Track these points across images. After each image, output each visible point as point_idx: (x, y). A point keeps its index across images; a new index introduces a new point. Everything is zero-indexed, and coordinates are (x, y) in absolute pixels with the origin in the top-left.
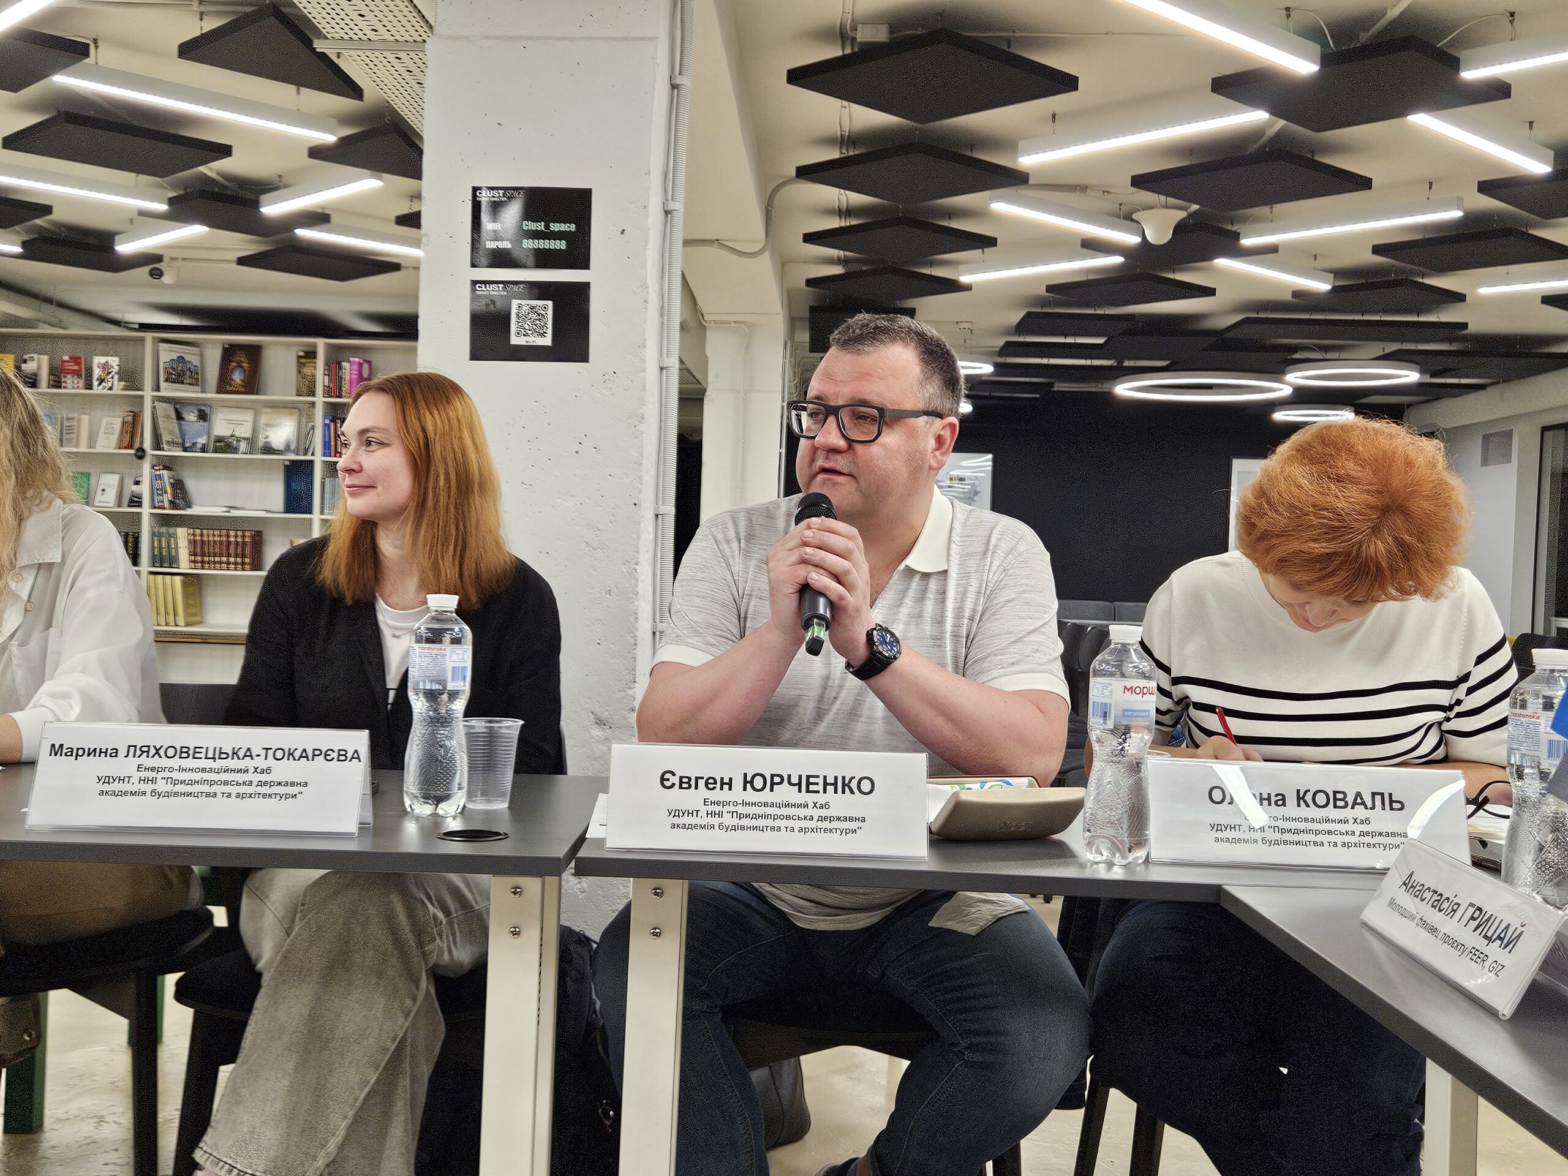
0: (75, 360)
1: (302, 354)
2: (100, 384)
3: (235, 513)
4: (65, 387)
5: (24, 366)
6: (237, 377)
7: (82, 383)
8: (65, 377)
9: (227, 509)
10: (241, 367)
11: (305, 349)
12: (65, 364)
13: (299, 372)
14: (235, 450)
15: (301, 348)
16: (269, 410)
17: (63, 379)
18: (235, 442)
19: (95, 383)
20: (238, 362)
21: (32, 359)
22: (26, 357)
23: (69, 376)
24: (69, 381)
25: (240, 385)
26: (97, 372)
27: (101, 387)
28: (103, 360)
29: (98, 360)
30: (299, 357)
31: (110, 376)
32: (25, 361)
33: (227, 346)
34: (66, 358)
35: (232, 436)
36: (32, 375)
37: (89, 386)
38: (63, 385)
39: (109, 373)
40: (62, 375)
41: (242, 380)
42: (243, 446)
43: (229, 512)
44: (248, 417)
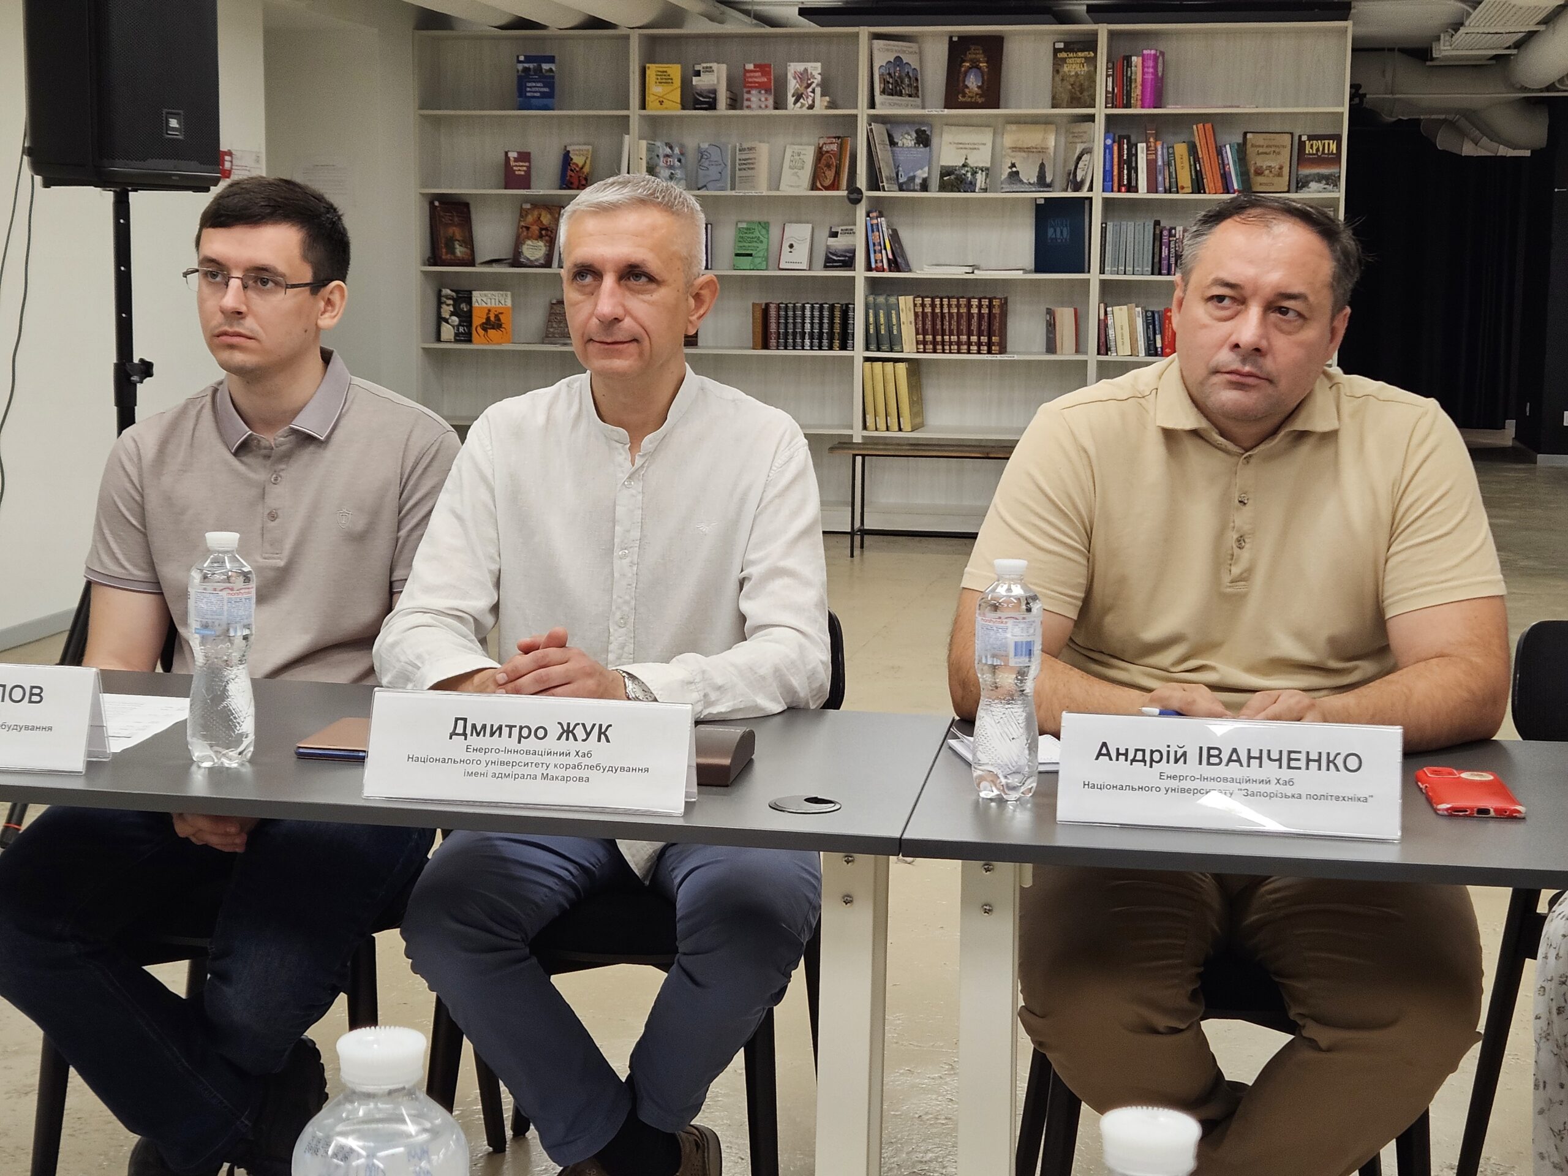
0: (763, 68)
1: (1061, 45)
2: (795, 102)
3: (979, 275)
4: (748, 107)
5: (695, 80)
6: (973, 82)
7: (771, 102)
8: (749, 92)
9: (969, 270)
10: (979, 68)
11: (1067, 38)
12: (748, 75)
13: (1056, 71)
14: (971, 187)
15: (1056, 37)
16: (1014, 127)
17: (746, 96)
18: (969, 175)
19: (791, 100)
20: (971, 61)
21: (709, 70)
22: (697, 68)
23: (754, 92)
24: (753, 99)
25: (977, 94)
26: (793, 85)
27: (799, 104)
28: (800, 67)
29: (795, 68)
30: (1056, 51)
31: (810, 89)
32: (698, 74)
33: (955, 39)
34: (750, 67)
35: (964, 166)
36: (710, 91)
37: (779, 104)
38: (746, 103)
39: (809, 85)
40: (745, 90)
41: (979, 87)
42: (980, 178)
43: (973, 273)
44: (985, 138)
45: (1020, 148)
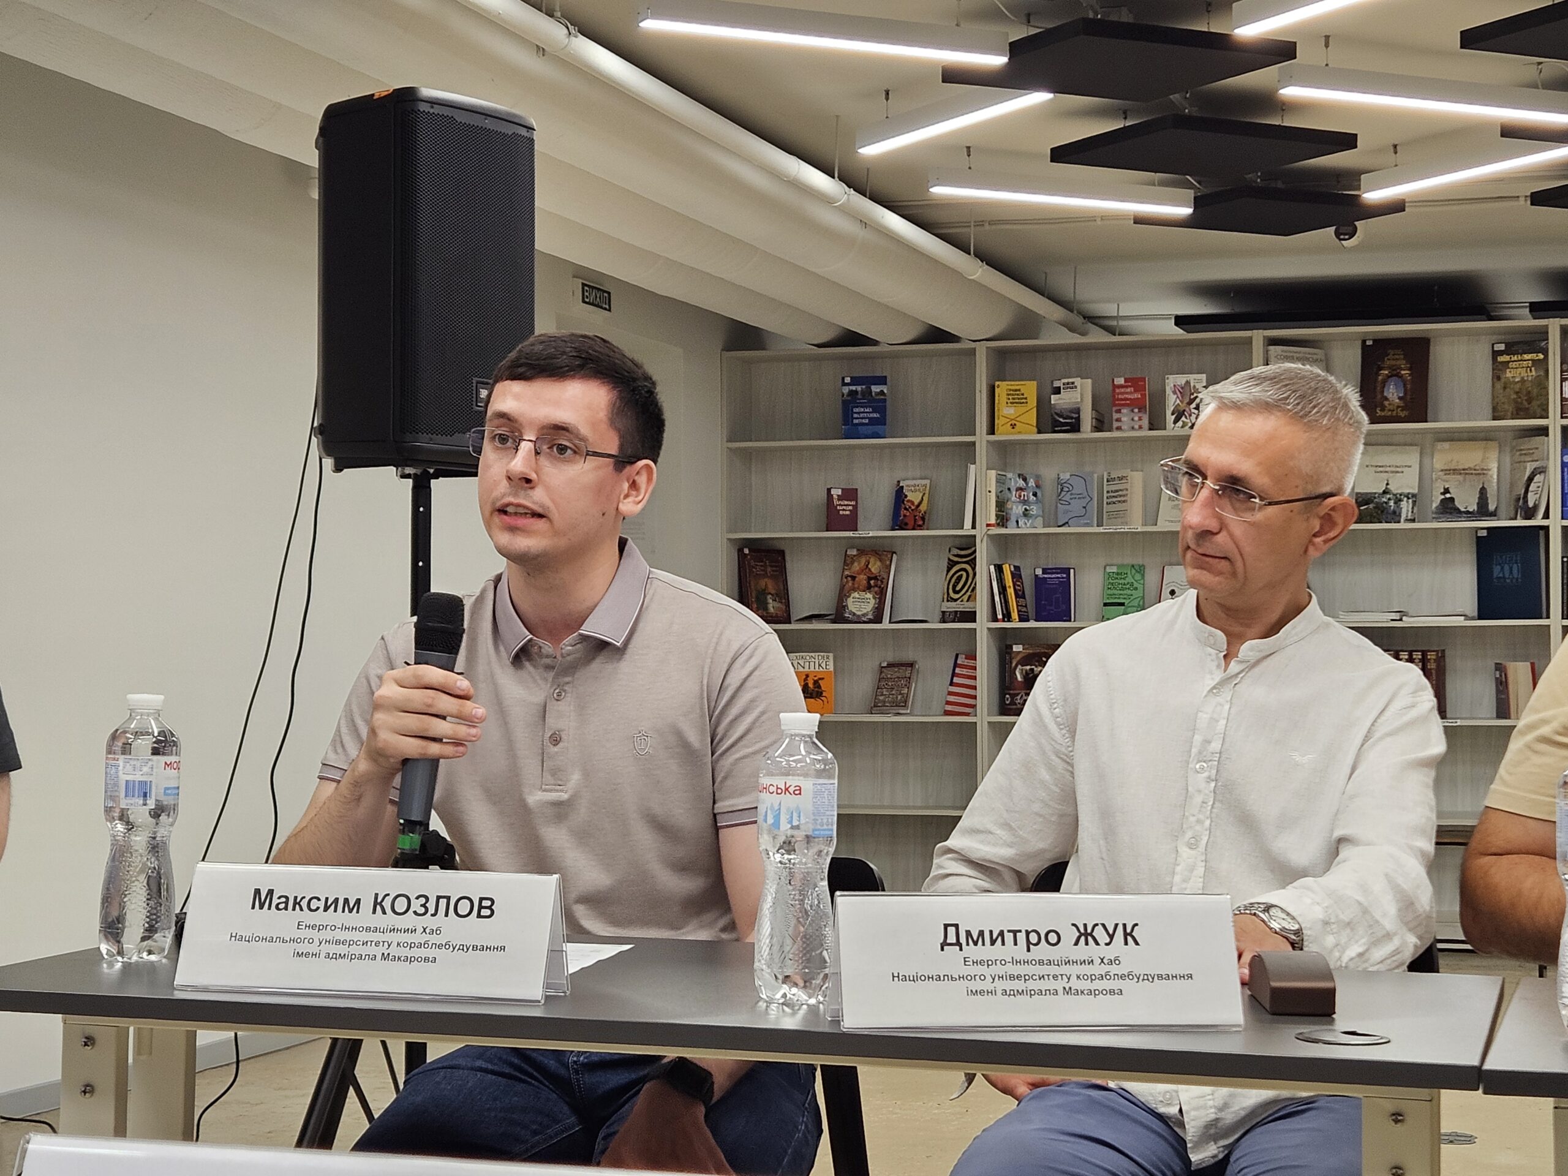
0: (1136, 383)
1: (1502, 347)
2: (1175, 422)
3: (1408, 622)
4: (1119, 428)
5: (1054, 399)
6: (1393, 393)
7: (1145, 422)
8: (1119, 411)
9: (1397, 616)
10: (1398, 376)
11: (1509, 338)
12: (1117, 391)
13: (1497, 378)
14: (1395, 517)
15: (1494, 338)
16: (1446, 445)
17: (1116, 416)
18: (1392, 503)
19: (1170, 418)
20: (1390, 368)
21: (1071, 386)
22: (1057, 384)
23: (1124, 411)
24: (1124, 419)
25: (1398, 407)
26: (1172, 401)
27: (1180, 423)
28: (1181, 379)
29: (1174, 380)
30: (1495, 354)
31: (1194, 405)
32: (1057, 391)
33: (1369, 343)
34: (1120, 381)
35: (1385, 492)
36: (1072, 411)
37: (1156, 423)
38: (1116, 424)
39: (1191, 401)
40: (1114, 409)
41: (1400, 398)
42: (1406, 506)
43: (1401, 620)
44: (1411, 458)
45: (1454, 470)
